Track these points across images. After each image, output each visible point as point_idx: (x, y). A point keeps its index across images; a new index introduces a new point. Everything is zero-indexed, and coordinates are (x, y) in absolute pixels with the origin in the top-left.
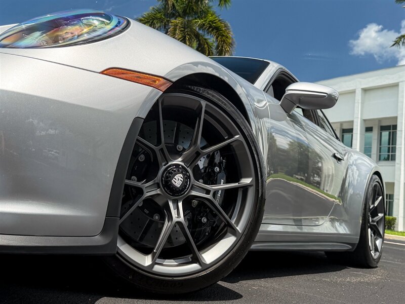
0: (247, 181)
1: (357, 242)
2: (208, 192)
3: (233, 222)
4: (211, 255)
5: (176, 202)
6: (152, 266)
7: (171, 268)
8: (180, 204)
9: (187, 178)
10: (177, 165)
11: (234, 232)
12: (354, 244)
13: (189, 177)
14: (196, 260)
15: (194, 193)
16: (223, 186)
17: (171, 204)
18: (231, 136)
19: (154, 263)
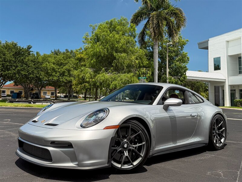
0: (144, 143)
1: (208, 142)
2: (134, 147)
3: (141, 154)
4: (135, 163)
5: (126, 151)
6: (121, 167)
7: (126, 167)
8: (127, 151)
9: (128, 144)
10: (125, 142)
11: (141, 157)
12: (207, 143)
13: (129, 144)
14: (132, 164)
15: (130, 148)
16: (138, 145)
17: (125, 152)
18: (139, 132)
19: (122, 166)
